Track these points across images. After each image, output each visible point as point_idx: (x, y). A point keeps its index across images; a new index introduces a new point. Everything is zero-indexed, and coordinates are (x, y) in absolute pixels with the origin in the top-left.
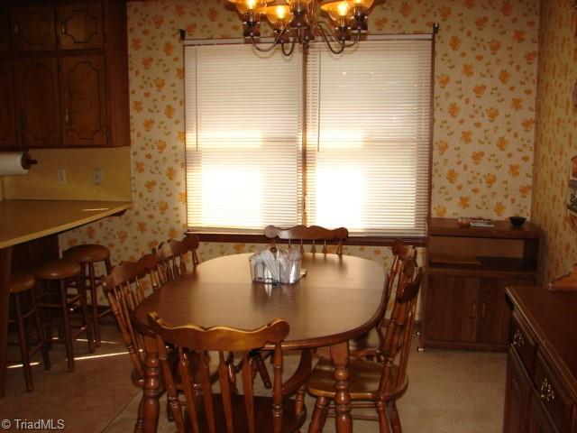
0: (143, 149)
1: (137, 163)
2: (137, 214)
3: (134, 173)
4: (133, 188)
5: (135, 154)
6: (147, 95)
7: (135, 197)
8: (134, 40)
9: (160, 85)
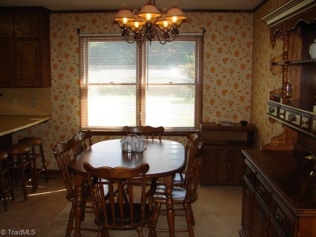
0: (58, 88)
1: (55, 96)
2: (55, 121)
3: (53, 101)
4: (52, 108)
5: (54, 91)
6: (60, 61)
7: (53, 113)
8: (53, 33)
9: (67, 56)
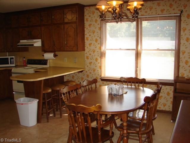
0: (89, 52)
2: (86, 72)
3: (86, 59)
4: (85, 64)
5: (86, 53)
6: (90, 35)
7: (86, 67)
8: (86, 19)
9: (94, 32)
